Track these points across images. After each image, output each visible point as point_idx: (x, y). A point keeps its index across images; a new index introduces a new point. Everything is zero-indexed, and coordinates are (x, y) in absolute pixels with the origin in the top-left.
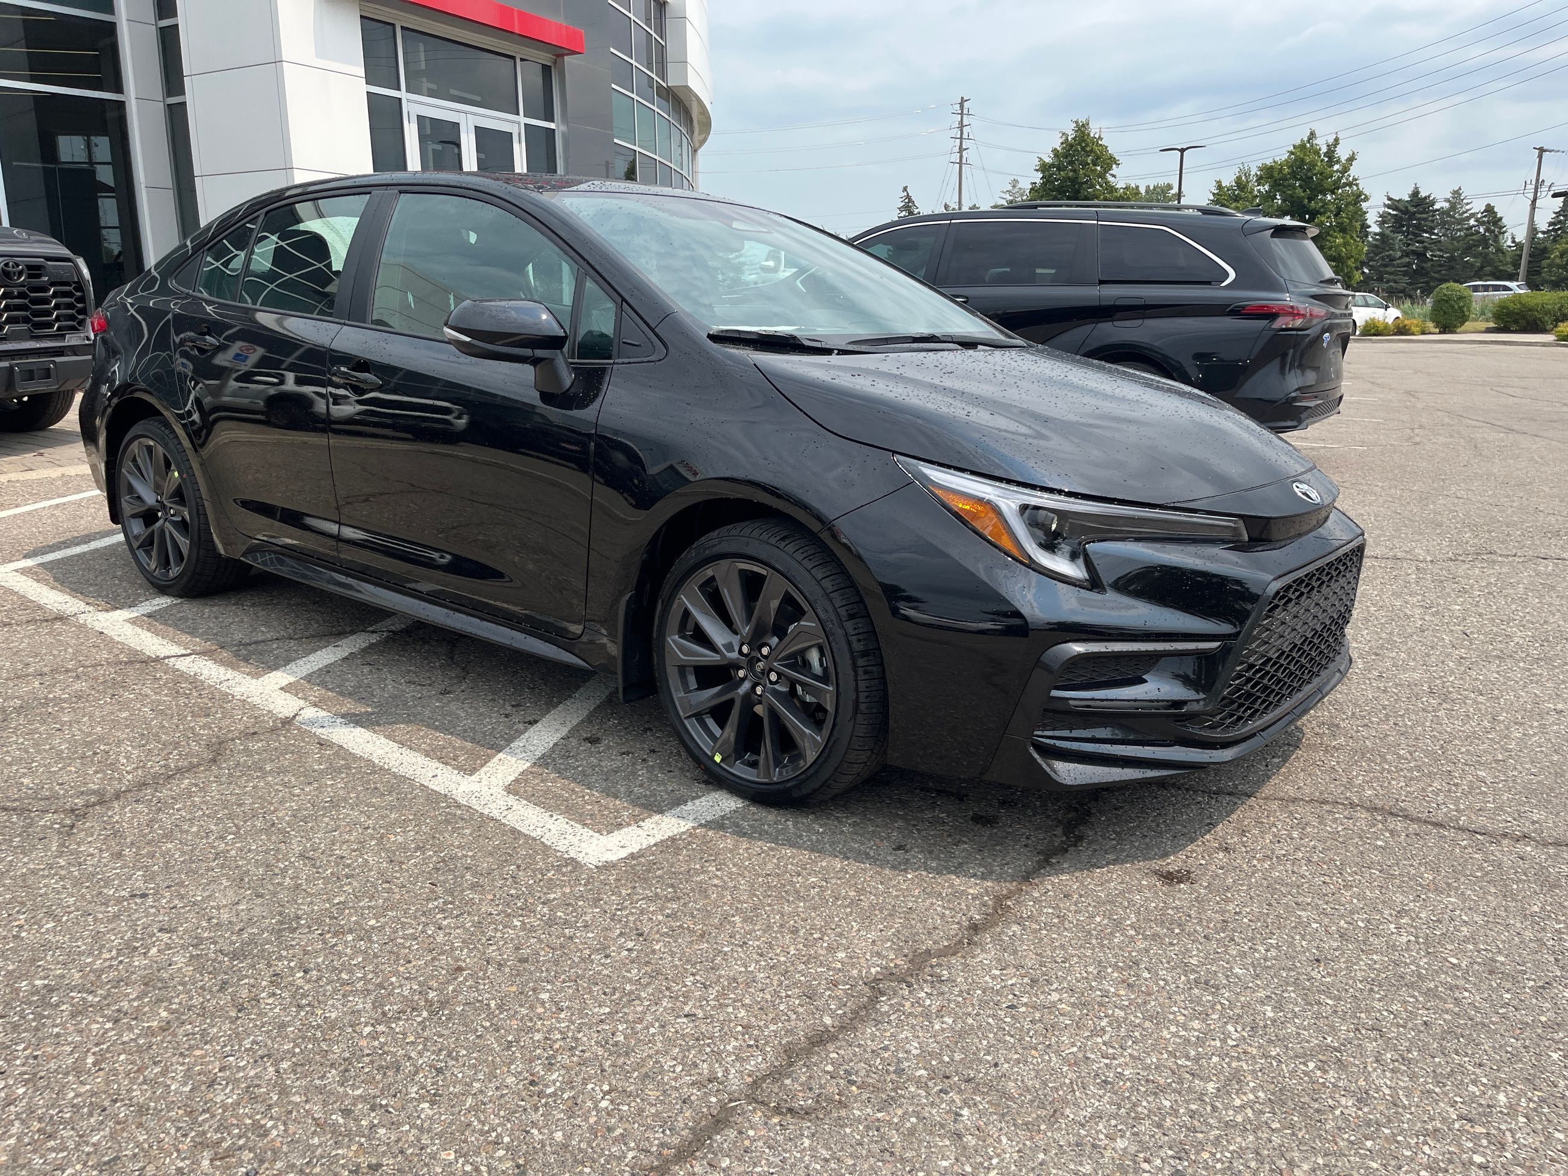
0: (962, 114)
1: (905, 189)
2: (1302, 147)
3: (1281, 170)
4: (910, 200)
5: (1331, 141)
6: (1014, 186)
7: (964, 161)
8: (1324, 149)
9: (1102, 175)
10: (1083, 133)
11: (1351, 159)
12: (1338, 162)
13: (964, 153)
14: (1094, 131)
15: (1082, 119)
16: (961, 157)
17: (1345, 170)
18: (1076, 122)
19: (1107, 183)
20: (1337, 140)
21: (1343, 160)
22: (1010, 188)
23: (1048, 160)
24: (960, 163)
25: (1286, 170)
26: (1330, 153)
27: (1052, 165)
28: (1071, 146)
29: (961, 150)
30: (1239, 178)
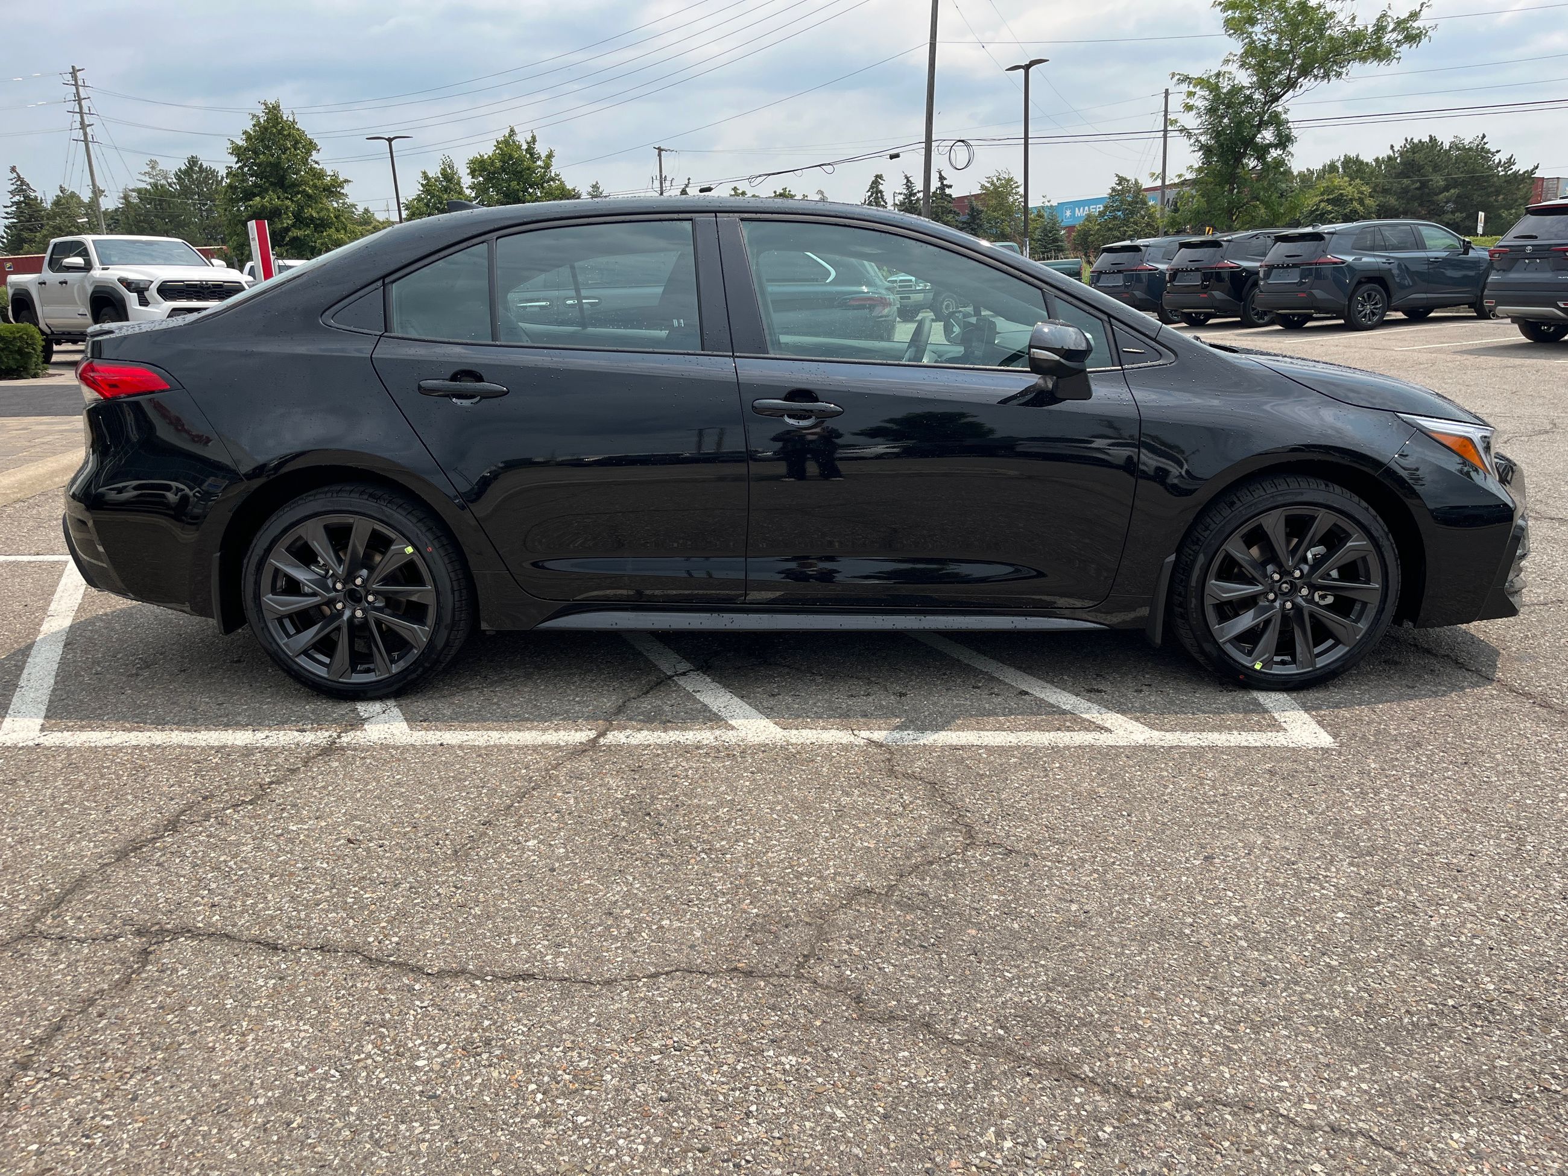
0: (76, 85)
1: (13, 169)
2: (506, 142)
3: (492, 163)
4: (23, 183)
5: (529, 139)
6: (153, 168)
7: (90, 138)
8: (525, 146)
9: (305, 162)
10: (276, 115)
11: (550, 156)
12: (539, 158)
13: (88, 130)
14: (286, 115)
15: (271, 101)
16: (85, 134)
17: (547, 166)
18: (265, 104)
19: (312, 169)
20: (534, 138)
21: (543, 156)
22: (148, 169)
23: (241, 143)
24: (86, 140)
25: (498, 164)
26: (530, 150)
27: (247, 149)
28: (266, 129)
29: (83, 126)
30: (444, 170)
